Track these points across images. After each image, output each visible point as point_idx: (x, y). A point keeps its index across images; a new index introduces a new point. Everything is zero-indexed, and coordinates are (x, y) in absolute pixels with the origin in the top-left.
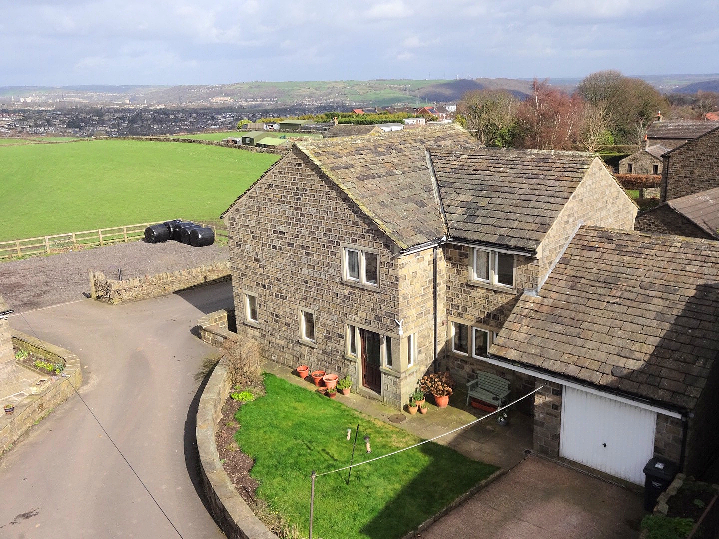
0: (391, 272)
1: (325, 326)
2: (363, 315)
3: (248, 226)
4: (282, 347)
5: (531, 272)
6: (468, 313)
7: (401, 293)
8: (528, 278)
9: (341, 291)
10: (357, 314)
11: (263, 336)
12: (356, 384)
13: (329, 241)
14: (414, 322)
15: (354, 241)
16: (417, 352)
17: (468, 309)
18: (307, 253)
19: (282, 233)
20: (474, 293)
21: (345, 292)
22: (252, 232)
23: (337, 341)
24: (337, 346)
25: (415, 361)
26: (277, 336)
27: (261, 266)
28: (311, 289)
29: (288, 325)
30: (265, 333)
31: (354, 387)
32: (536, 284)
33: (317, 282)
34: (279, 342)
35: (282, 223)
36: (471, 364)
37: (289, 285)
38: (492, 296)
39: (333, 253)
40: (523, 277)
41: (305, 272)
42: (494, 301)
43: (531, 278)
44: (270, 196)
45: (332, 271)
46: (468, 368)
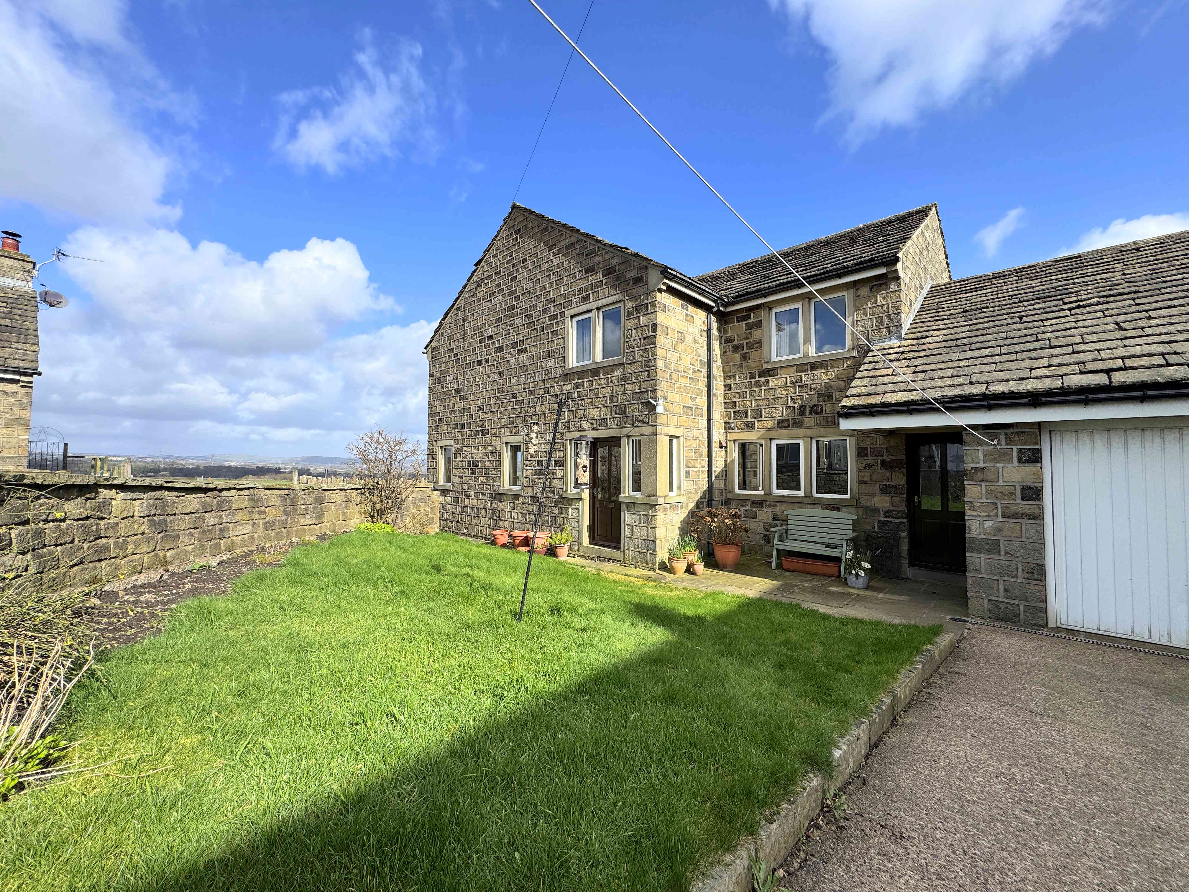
0: (644, 320)
1: (537, 455)
2: (594, 414)
3: (451, 350)
4: (478, 509)
5: (885, 307)
6: (763, 419)
7: (659, 352)
8: (880, 321)
9: (564, 387)
10: (585, 416)
11: (455, 500)
12: (578, 541)
13: (551, 318)
14: (677, 414)
15: (586, 299)
16: (683, 473)
17: (763, 411)
18: (520, 352)
19: (491, 337)
20: (773, 382)
21: (568, 387)
22: (455, 355)
23: (553, 473)
24: (553, 481)
25: (679, 487)
26: (472, 494)
27: (462, 398)
28: (521, 404)
29: (487, 472)
30: (457, 495)
31: (575, 547)
32: (895, 324)
33: (531, 389)
34: (475, 502)
35: (490, 323)
36: (770, 506)
37: (493, 410)
38: (805, 377)
39: (555, 333)
40: (868, 324)
41: (515, 381)
42: (812, 382)
43: (885, 319)
44: (480, 295)
45: (550, 363)
46: (764, 515)
